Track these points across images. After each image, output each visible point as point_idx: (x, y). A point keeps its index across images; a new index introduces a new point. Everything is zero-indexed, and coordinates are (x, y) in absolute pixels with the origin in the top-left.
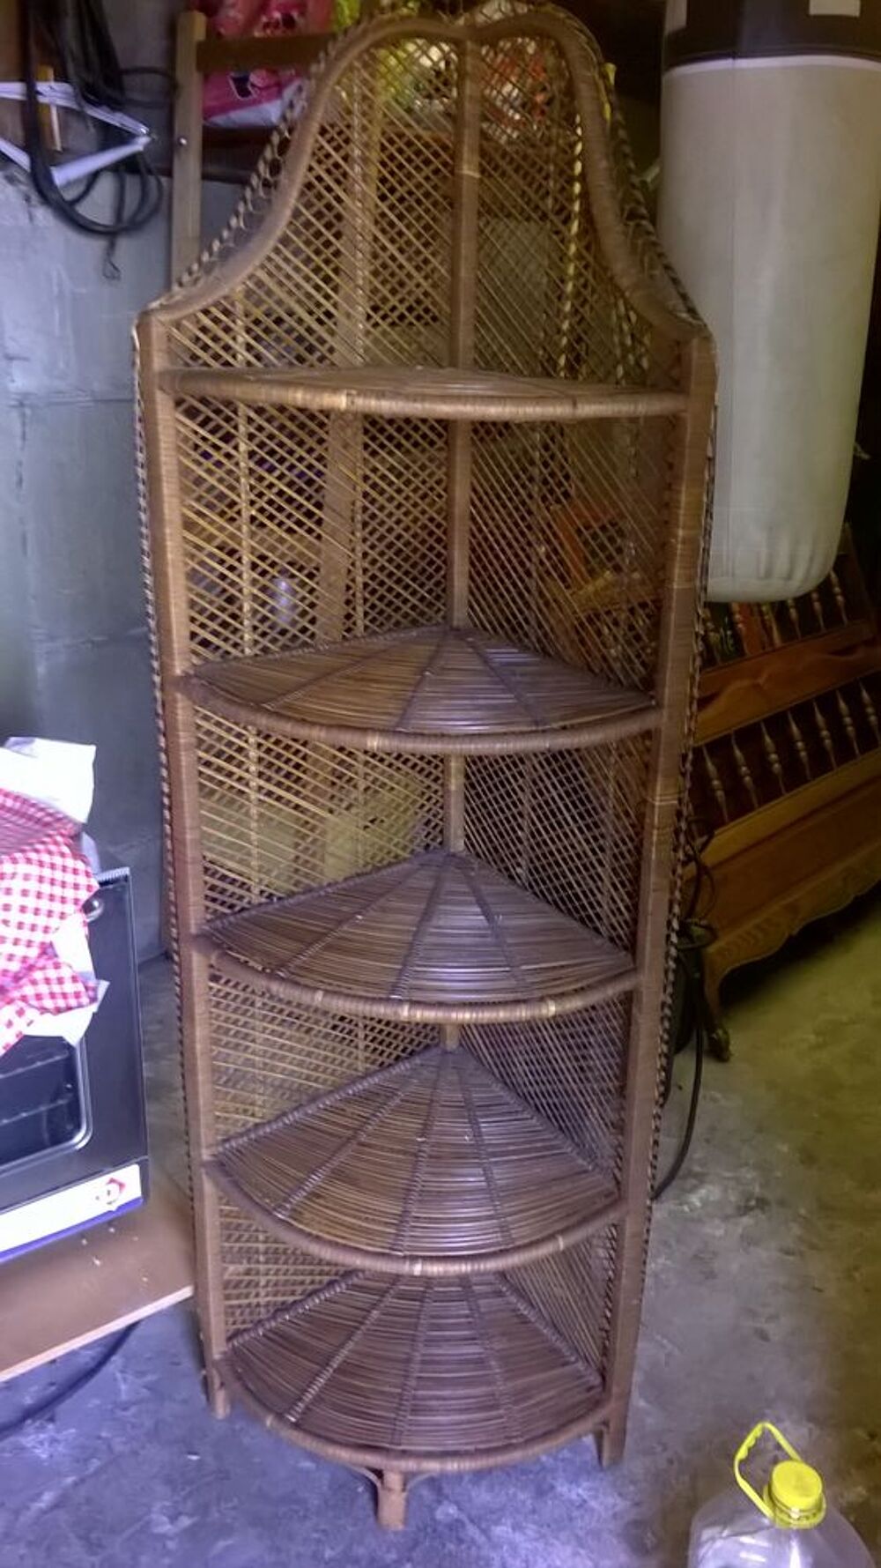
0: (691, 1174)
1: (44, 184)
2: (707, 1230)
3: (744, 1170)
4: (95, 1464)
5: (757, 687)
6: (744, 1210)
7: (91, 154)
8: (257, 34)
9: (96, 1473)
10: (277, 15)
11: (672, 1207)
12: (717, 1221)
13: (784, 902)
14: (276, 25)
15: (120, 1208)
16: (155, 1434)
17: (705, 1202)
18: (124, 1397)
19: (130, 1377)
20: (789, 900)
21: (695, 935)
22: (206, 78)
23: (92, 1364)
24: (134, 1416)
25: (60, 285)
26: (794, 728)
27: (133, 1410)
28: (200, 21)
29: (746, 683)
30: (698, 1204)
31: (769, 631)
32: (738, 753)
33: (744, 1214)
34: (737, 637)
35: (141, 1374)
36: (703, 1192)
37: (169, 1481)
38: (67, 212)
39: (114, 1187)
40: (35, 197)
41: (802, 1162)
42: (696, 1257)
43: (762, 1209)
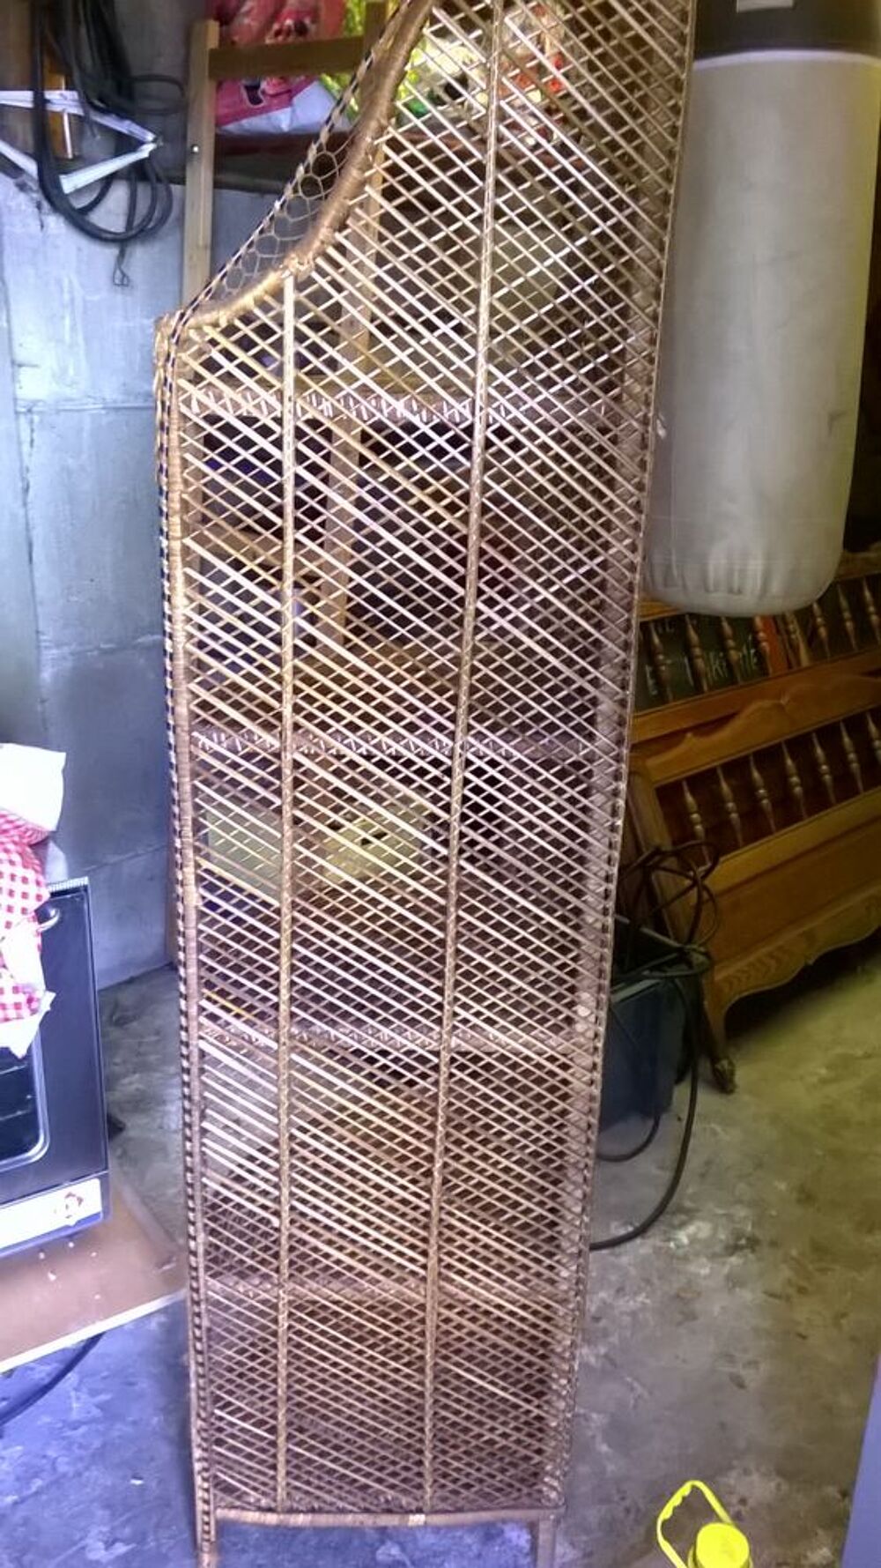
0: (681, 1210)
1: (54, 192)
2: (692, 1268)
3: (738, 1207)
4: (38, 1483)
5: (780, 708)
6: (733, 1249)
7: (104, 160)
8: (268, 41)
9: (37, 1493)
10: (289, 22)
11: (659, 1243)
12: (704, 1260)
13: (801, 930)
14: (289, 32)
15: (79, 1222)
16: (99, 1456)
17: (693, 1240)
18: (74, 1416)
19: (84, 1396)
20: (805, 928)
21: (695, 962)
22: (219, 86)
23: (47, 1381)
24: (83, 1436)
25: (71, 292)
26: (819, 751)
27: (83, 1429)
28: (213, 27)
29: (767, 703)
30: (685, 1240)
31: (796, 650)
32: (756, 775)
33: (731, 1254)
34: (760, 655)
35: (94, 1393)
36: (691, 1229)
37: (108, 1506)
38: (79, 220)
39: (73, 1202)
40: (46, 205)
41: (799, 1201)
42: (678, 1296)
43: (753, 1251)
